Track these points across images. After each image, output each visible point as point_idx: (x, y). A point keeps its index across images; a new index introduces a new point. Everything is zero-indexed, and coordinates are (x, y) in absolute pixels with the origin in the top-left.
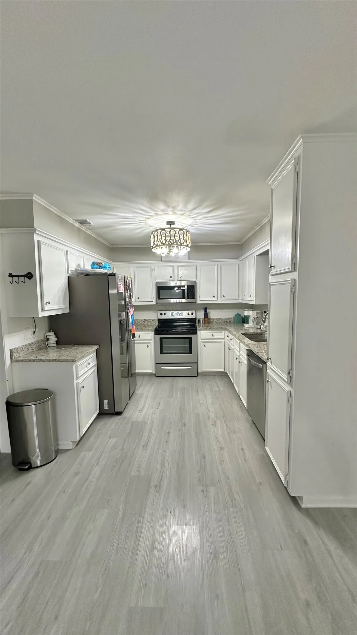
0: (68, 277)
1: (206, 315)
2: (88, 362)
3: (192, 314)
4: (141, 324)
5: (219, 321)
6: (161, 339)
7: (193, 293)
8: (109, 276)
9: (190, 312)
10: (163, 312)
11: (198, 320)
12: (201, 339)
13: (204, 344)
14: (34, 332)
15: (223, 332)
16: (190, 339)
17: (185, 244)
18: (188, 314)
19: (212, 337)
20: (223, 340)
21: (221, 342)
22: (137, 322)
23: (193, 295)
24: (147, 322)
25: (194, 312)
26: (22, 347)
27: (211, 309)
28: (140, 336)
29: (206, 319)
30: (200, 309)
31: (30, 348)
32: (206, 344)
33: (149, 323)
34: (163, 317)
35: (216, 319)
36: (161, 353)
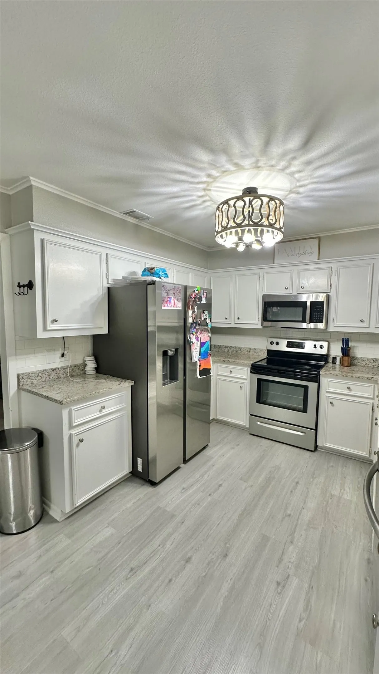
0: (108, 288)
1: (346, 351)
2: (103, 405)
3: (322, 347)
4: (244, 354)
5: (374, 364)
6: (259, 380)
7: (320, 314)
8: (148, 286)
9: (318, 344)
10: (275, 341)
11: (331, 357)
12: (327, 392)
13: (331, 400)
14: (63, 355)
15: (373, 386)
16: (306, 388)
17: (277, 226)
18: (315, 346)
19: (347, 392)
20: (371, 401)
21: (367, 404)
22: (240, 351)
23: (320, 318)
24: (252, 352)
25: (325, 344)
26: (38, 372)
27: (358, 341)
28: (231, 372)
29: (345, 357)
30: (337, 340)
31: (53, 374)
32: (334, 402)
33: (255, 354)
34: (274, 348)
35: (368, 360)
36: (259, 401)
